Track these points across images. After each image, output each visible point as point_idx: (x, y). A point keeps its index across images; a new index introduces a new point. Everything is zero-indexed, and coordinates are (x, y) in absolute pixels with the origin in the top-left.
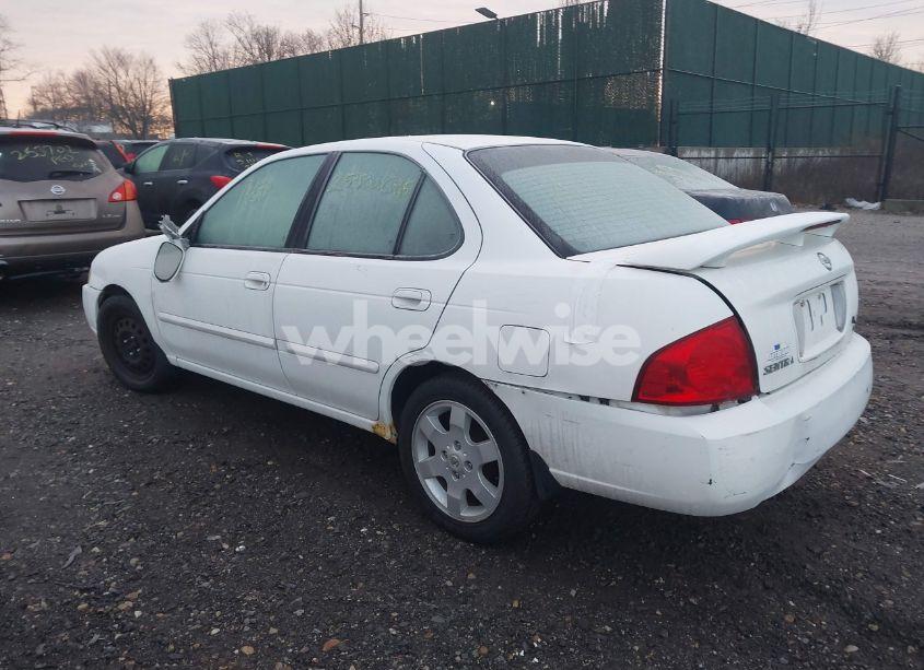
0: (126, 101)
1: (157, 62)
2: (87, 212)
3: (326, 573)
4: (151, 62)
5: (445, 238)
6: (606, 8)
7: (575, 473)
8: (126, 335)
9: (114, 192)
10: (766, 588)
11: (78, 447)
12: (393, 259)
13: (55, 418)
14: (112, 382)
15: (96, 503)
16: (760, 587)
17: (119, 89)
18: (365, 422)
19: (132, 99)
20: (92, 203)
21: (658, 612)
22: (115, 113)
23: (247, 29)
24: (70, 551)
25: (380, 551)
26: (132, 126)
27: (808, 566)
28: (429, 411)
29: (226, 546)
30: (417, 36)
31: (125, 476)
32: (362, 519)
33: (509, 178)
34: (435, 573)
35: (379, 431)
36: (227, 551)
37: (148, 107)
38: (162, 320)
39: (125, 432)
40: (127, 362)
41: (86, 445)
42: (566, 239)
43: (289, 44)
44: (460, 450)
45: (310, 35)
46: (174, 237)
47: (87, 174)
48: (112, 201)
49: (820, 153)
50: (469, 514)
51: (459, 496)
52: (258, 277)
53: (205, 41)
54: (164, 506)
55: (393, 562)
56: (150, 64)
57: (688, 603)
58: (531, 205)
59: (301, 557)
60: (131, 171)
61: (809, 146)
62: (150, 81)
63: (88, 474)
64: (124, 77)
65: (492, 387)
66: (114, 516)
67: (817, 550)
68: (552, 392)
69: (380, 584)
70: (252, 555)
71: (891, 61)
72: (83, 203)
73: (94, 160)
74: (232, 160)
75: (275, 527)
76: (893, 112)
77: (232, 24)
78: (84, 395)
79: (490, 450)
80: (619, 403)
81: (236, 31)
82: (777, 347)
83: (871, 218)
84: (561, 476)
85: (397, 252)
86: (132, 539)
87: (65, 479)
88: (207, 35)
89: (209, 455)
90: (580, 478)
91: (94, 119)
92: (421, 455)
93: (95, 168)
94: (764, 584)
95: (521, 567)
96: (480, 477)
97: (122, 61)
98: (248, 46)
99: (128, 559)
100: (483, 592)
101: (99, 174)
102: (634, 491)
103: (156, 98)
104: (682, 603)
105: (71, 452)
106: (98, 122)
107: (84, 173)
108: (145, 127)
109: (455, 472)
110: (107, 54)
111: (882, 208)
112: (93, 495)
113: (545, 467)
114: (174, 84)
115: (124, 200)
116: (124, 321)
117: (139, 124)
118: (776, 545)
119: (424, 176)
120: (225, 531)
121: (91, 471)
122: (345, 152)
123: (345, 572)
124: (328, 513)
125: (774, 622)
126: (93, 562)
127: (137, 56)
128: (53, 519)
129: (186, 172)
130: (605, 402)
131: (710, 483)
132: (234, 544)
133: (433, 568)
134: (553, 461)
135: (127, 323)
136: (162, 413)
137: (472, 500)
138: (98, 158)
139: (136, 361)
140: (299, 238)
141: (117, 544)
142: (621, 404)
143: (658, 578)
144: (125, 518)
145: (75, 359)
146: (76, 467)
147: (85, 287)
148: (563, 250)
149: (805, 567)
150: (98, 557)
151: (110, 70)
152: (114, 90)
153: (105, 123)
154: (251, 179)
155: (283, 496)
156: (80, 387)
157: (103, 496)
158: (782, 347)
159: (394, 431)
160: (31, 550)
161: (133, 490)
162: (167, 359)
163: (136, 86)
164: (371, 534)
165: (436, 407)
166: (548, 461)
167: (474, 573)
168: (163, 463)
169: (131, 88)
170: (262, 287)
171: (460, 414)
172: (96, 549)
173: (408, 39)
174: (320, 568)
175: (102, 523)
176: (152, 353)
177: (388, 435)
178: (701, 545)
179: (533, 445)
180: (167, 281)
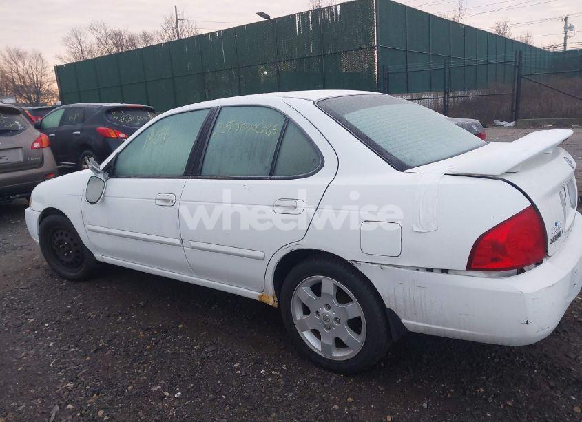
0: (24, 82)
1: (43, 56)
2: (18, 157)
3: (245, 407)
4: (40, 55)
5: (310, 163)
6: (339, 10)
7: (421, 322)
8: (61, 242)
9: (34, 142)
10: (552, 388)
11: (36, 327)
12: (270, 179)
13: (15, 305)
14: (52, 275)
15: (61, 369)
16: (548, 387)
17: (19, 74)
18: (253, 294)
19: (28, 80)
20: (20, 150)
21: (489, 415)
22: (17, 90)
23: (103, 32)
24: (51, 409)
25: (279, 388)
26: (29, 98)
27: (573, 369)
28: (304, 284)
29: (167, 394)
30: (219, 32)
31: (77, 346)
32: (259, 363)
33: (349, 117)
34: (324, 400)
35: (264, 299)
36: (168, 398)
37: (39, 85)
38: (90, 230)
39: (69, 312)
40: (63, 261)
41: (43, 324)
42: (399, 158)
43: (131, 40)
44: (329, 311)
45: (144, 35)
46: (98, 172)
47: (15, 131)
48: (33, 148)
49: (471, 94)
50: (339, 355)
51: (330, 342)
52: (166, 197)
53: (75, 41)
54: (112, 366)
55: (291, 395)
56: (39, 57)
57: (506, 405)
58: (369, 136)
59: (224, 397)
60: (39, 127)
61: (464, 90)
62: (39, 68)
63: (49, 347)
64: (22, 67)
65: (356, 265)
66: (77, 378)
67: (573, 356)
68: (403, 267)
69: (287, 413)
70: (188, 399)
71: (506, 36)
72: (13, 150)
73: (18, 122)
74: (110, 117)
75: (198, 375)
76: (519, 67)
77: (92, 29)
78: (32, 286)
79: (354, 309)
80: (456, 272)
81: (95, 33)
82: (556, 224)
83: (510, 131)
84: (411, 324)
85: (272, 174)
86: (95, 396)
87: (33, 352)
88: (77, 37)
89: (135, 324)
90: (426, 325)
91: (3, 95)
92: (298, 315)
93: (20, 127)
94: (549, 385)
95: (381, 389)
96: (347, 328)
97: (20, 56)
98: (104, 43)
99: (95, 412)
100: (363, 412)
101: (22, 131)
102: (463, 331)
103: (44, 79)
104: (502, 406)
105: (33, 330)
106: (6, 97)
107: (12, 131)
108: (38, 98)
109: (326, 326)
110: (9, 51)
111: (516, 125)
112: (57, 363)
113: (397, 319)
114: (58, 69)
115: (42, 147)
116: (59, 232)
117: (34, 96)
118: (545, 355)
119: (288, 120)
120: (163, 382)
121: (51, 344)
122: (224, 107)
123: (259, 405)
124: (233, 361)
125: (568, 414)
126: (70, 417)
127: (30, 53)
128: (31, 385)
129: (78, 126)
130: (445, 271)
131: (527, 323)
132: (172, 392)
133: (321, 396)
134: (405, 315)
135: (62, 233)
136: (92, 295)
137: (340, 344)
138: (21, 120)
139: (68, 260)
140: (194, 168)
141: (85, 400)
142: (459, 273)
143: (478, 388)
144: (85, 378)
145: (20, 261)
146: (39, 341)
147: (27, 210)
148: (401, 166)
149: (570, 370)
150: (72, 412)
151: (12, 62)
152: (15, 75)
153: (10, 97)
154: (152, 129)
155: (197, 351)
156: (29, 280)
157: (65, 363)
158: (558, 223)
159: (276, 299)
160: (20, 413)
161: (86, 355)
162: (94, 257)
163: (30, 72)
164: (268, 374)
165: (309, 281)
166: (400, 315)
167: (351, 397)
168: (103, 334)
169: (27, 73)
170: (170, 203)
171: (328, 285)
172: (70, 406)
173: (213, 34)
174: (240, 404)
175: (68, 385)
176: (81, 253)
177: (271, 301)
178: (497, 360)
179: (389, 304)
180: (95, 203)
